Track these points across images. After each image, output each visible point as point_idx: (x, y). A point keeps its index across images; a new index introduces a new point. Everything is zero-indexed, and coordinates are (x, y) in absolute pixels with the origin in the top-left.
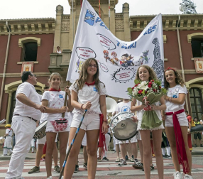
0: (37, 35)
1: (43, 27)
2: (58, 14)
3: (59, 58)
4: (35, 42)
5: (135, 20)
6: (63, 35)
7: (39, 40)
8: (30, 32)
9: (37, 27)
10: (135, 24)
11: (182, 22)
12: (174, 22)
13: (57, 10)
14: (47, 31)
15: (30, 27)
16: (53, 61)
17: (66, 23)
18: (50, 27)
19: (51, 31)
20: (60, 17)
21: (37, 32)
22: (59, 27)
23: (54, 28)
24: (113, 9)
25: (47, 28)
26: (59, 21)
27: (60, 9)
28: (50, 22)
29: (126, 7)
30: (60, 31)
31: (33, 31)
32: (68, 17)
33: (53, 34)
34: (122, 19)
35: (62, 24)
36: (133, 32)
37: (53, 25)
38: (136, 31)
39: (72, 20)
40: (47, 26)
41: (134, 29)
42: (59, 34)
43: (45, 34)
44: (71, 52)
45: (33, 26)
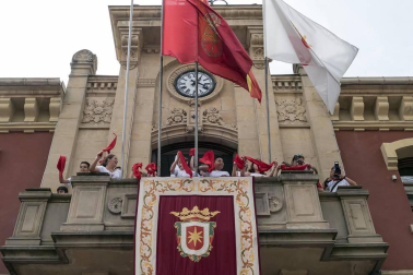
2: (78, 72)
3: (61, 206)
5: (343, 93)
6: (86, 135)
10: (345, 108)
13: (75, 63)
14: (29, 122)
16: (29, 222)
17: (100, 100)
18: (43, 109)
19: (43, 124)
20: (83, 82)
22: (74, 111)
23: (58, 112)
25: (30, 112)
26: (77, 94)
27: (84, 62)
28: (44, 93)
30: (75, 124)
32: (111, 82)
33: (48, 134)
34: (298, 93)
35: (86, 103)
36: (342, 134)
37: (54, 103)
38: (351, 130)
39: (124, 93)
40: (30, 104)
41: (346, 123)
42: (73, 133)
43: (20, 132)
44: (110, 184)
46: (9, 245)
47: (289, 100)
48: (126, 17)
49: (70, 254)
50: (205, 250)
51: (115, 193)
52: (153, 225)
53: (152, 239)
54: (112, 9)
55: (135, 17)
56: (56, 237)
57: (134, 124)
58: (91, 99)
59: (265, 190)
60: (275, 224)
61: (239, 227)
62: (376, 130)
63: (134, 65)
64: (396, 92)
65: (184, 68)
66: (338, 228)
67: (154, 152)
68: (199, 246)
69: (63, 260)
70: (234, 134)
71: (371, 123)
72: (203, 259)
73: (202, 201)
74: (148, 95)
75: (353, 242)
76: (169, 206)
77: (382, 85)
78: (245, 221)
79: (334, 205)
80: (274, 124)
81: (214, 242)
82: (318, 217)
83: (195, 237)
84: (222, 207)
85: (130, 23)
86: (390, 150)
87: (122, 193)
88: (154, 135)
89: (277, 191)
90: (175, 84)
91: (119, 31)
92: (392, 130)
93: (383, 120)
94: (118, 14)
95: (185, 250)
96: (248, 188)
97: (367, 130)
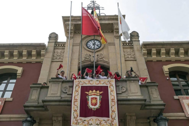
0: (19, 64)
1: (29, 54)
2: (51, 41)
5: (149, 48)
7: (20, 70)
8: (11, 60)
10: (149, 53)
13: (50, 37)
14: (34, 59)
16: (34, 96)
17: (59, 51)
18: (39, 54)
19: (39, 60)
20: (53, 44)
21: (20, 60)
22: (50, 55)
23: (44, 55)
25: (34, 56)
26: (51, 49)
27: (53, 37)
28: (39, 49)
29: (135, 35)
30: (50, 60)
31: (15, 59)
32: (63, 44)
34: (132, 48)
35: (54, 52)
36: (148, 63)
37: (43, 52)
38: (152, 61)
39: (68, 48)
40: (34, 53)
41: (150, 58)
42: (49, 63)
43: (30, 63)
44: (63, 82)
45: (16, 53)
46: (26, 104)
47: (129, 50)
48: (69, 20)
49: (49, 107)
50: (98, 106)
51: (65, 85)
52: (79, 98)
53: (78, 103)
54: (63, 17)
55: (72, 20)
56: (44, 101)
57: (72, 59)
58: (56, 51)
59: (120, 84)
60: (123, 97)
61: (110, 98)
62: (161, 61)
63: (71, 38)
64: (168, 47)
66: (147, 98)
68: (96, 104)
69: (46, 110)
70: (108, 63)
71: (159, 58)
72: (97, 109)
73: (97, 88)
74: (77, 48)
75: (152, 103)
76: (85, 90)
78: (112, 95)
79: (145, 89)
80: (123, 59)
81: (101, 103)
82: (139, 94)
83: (94, 101)
84: (104, 90)
85: (70, 23)
86: (166, 68)
87: (67, 85)
88: (79, 63)
89: (124, 84)
90: (87, 45)
91: (66, 26)
92: (167, 61)
93: (163, 57)
94: (65, 19)
95: (91, 106)
96: (114, 83)
97: (158, 61)
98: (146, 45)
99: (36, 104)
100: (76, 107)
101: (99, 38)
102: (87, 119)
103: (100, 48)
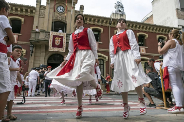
0: (21, 16)
1: (27, 11)
2: (38, 4)
3: (38, 34)
4: (20, 21)
5: (86, 17)
6: (40, 18)
7: (23, 20)
8: (16, 13)
9: (22, 10)
11: (113, 23)
12: (108, 22)
13: (37, 1)
14: (29, 14)
15: (16, 10)
16: (33, 36)
17: (42, 11)
18: (32, 12)
19: (32, 15)
20: (39, 6)
21: (21, 14)
22: (38, 13)
23: (35, 13)
24: (74, 8)
26: (38, 9)
28: (32, 9)
29: (82, 7)
30: (38, 16)
31: (19, 13)
32: (44, 7)
33: (33, 17)
35: (40, 11)
37: (34, 11)
38: (87, 24)
39: (47, 10)
40: (29, 11)
42: (38, 18)
43: (27, 16)
44: (46, 32)
45: (19, 9)
46: (30, 39)
50: (59, 44)
51: (46, 34)
52: (52, 40)
57: (49, 17)
59: (68, 36)
64: (95, 18)
65: (58, 5)
67: (52, 23)
69: (39, 42)
70: (66, 22)
73: (59, 37)
74: (52, 11)
76: (54, 37)
77: (93, 17)
78: (65, 40)
81: (60, 43)
83: (58, 42)
84: (62, 38)
87: (48, 34)
88: (53, 20)
90: (57, 9)
92: (93, 25)
93: (92, 22)
96: (66, 35)
97: (89, 24)
98: (86, 15)
99: (34, 40)
100: (51, 43)
101: (64, 6)
102: (55, 48)
103: (64, 12)
